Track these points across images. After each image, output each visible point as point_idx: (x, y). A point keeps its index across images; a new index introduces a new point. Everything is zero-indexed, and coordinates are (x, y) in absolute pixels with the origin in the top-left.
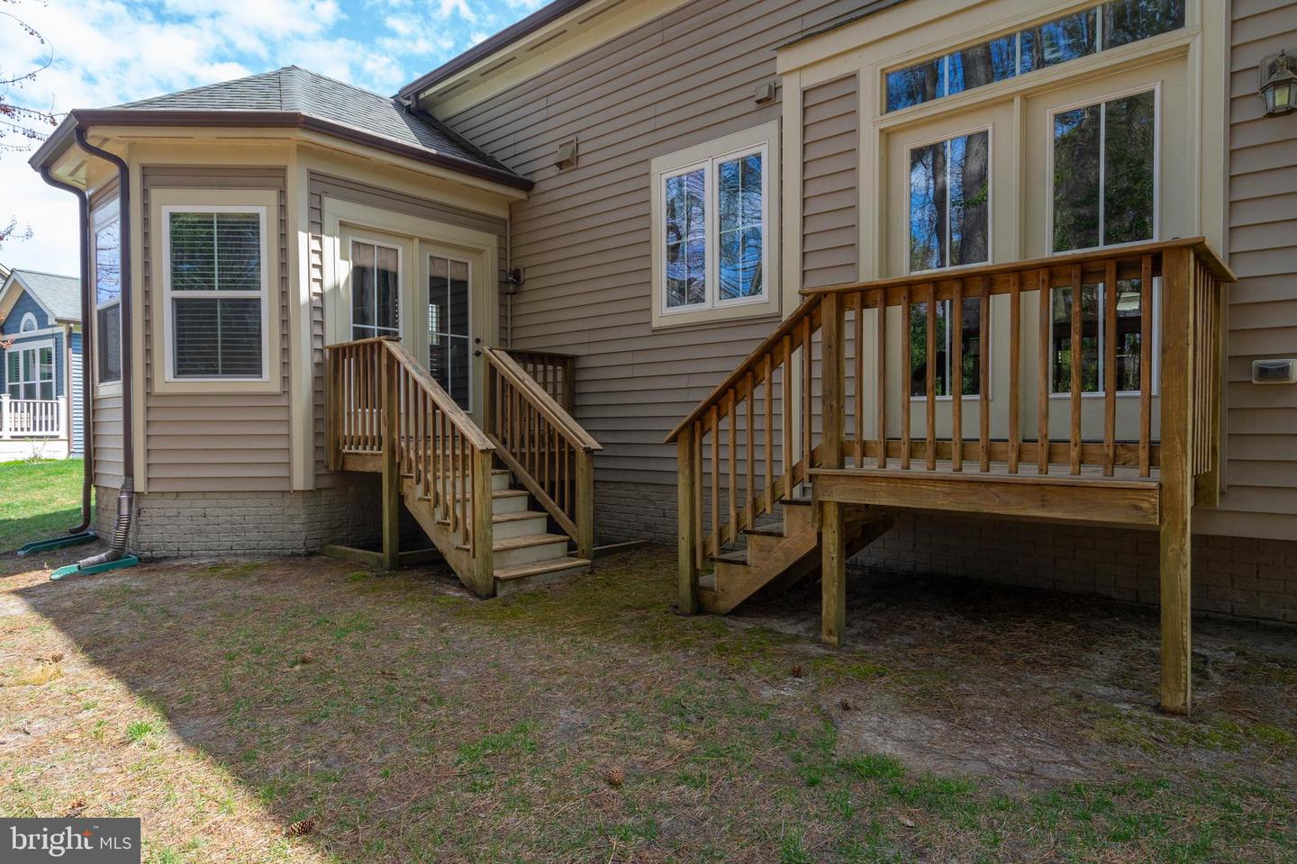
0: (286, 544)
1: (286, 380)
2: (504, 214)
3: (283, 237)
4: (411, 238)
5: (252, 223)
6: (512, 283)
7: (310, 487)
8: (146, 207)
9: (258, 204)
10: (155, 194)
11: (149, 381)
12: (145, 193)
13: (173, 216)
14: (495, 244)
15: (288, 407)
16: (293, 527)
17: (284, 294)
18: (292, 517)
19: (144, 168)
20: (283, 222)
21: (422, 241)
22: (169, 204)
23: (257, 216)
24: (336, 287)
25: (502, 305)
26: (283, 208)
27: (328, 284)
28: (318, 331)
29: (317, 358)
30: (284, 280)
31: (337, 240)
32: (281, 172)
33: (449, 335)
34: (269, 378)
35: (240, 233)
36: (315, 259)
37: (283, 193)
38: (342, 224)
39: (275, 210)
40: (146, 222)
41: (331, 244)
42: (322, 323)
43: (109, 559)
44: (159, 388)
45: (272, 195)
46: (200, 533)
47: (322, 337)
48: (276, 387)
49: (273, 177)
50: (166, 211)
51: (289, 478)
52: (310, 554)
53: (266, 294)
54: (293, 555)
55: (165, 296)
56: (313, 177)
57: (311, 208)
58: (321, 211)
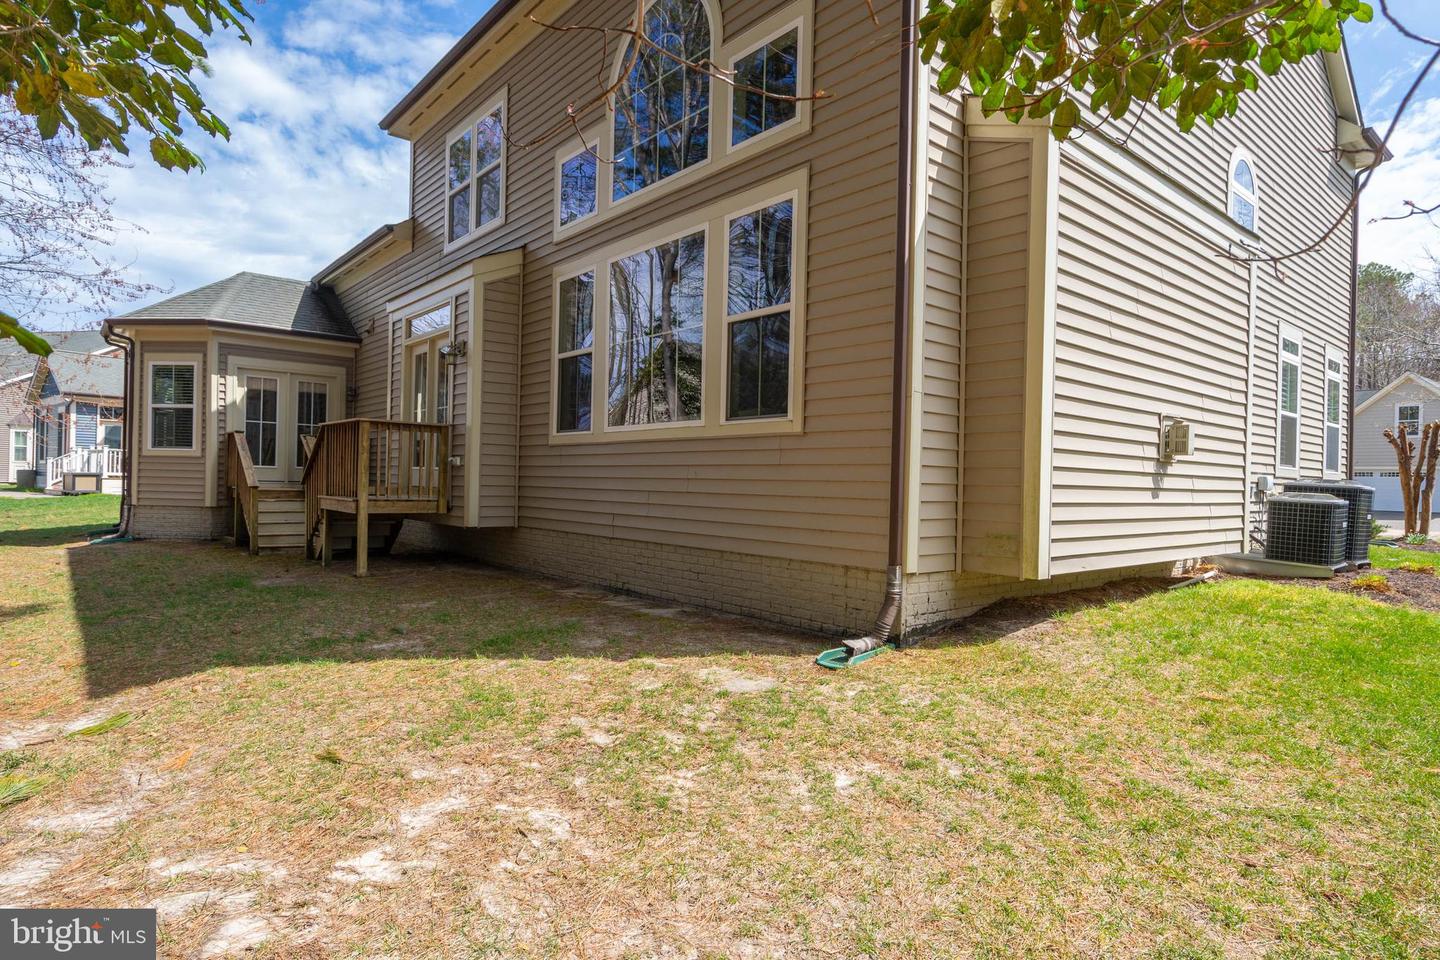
0: (202, 534)
1: (203, 450)
2: (352, 355)
3: (204, 377)
4: (285, 373)
5: (190, 369)
6: (353, 396)
7: (214, 505)
8: (142, 362)
9: (193, 361)
10: (147, 356)
11: (140, 449)
12: (142, 355)
13: (154, 366)
14: (344, 372)
15: (204, 464)
16: (204, 525)
17: (204, 406)
18: (205, 520)
19: (142, 343)
20: (205, 370)
21: (292, 374)
22: (153, 361)
23: (193, 366)
24: (234, 403)
25: (347, 408)
26: (205, 362)
27: (229, 401)
28: (222, 424)
29: (221, 439)
30: (204, 399)
31: (235, 378)
32: (204, 344)
33: (312, 425)
34: (195, 450)
35: (184, 377)
36: (222, 388)
37: (205, 355)
38: (239, 368)
39: (201, 363)
40: (142, 369)
41: (232, 380)
42: (224, 421)
43: (118, 537)
44: (144, 453)
45: (201, 356)
46: (162, 526)
47: (224, 428)
48: (199, 454)
49: (201, 347)
50: (151, 364)
51: (203, 500)
52: (213, 540)
53: (195, 406)
54: (205, 540)
55: (149, 405)
56: (222, 346)
57: (220, 362)
58: (226, 363)
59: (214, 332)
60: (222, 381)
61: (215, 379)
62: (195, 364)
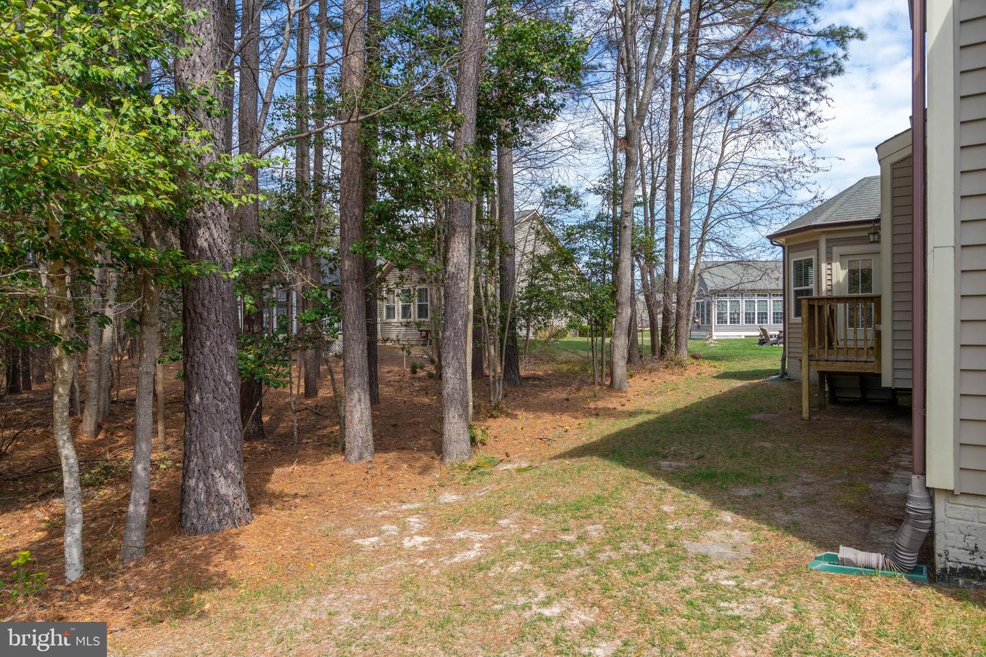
3: (818, 266)
5: (809, 262)
9: (811, 255)
17: (818, 286)
19: (788, 247)
20: (818, 261)
22: (792, 258)
23: (811, 259)
24: (839, 281)
26: (818, 255)
27: (834, 281)
30: (817, 281)
31: (838, 263)
32: (817, 242)
36: (829, 272)
37: (818, 250)
38: (841, 256)
39: (816, 256)
40: (788, 265)
41: (836, 266)
49: (815, 244)
50: (792, 261)
53: (813, 286)
55: (792, 288)
56: (828, 241)
57: (827, 253)
58: (831, 253)
59: (823, 232)
60: (829, 267)
61: (824, 266)
62: (813, 257)
